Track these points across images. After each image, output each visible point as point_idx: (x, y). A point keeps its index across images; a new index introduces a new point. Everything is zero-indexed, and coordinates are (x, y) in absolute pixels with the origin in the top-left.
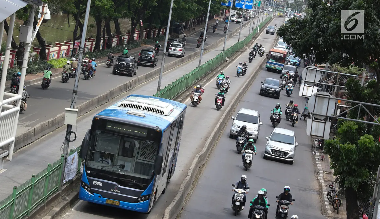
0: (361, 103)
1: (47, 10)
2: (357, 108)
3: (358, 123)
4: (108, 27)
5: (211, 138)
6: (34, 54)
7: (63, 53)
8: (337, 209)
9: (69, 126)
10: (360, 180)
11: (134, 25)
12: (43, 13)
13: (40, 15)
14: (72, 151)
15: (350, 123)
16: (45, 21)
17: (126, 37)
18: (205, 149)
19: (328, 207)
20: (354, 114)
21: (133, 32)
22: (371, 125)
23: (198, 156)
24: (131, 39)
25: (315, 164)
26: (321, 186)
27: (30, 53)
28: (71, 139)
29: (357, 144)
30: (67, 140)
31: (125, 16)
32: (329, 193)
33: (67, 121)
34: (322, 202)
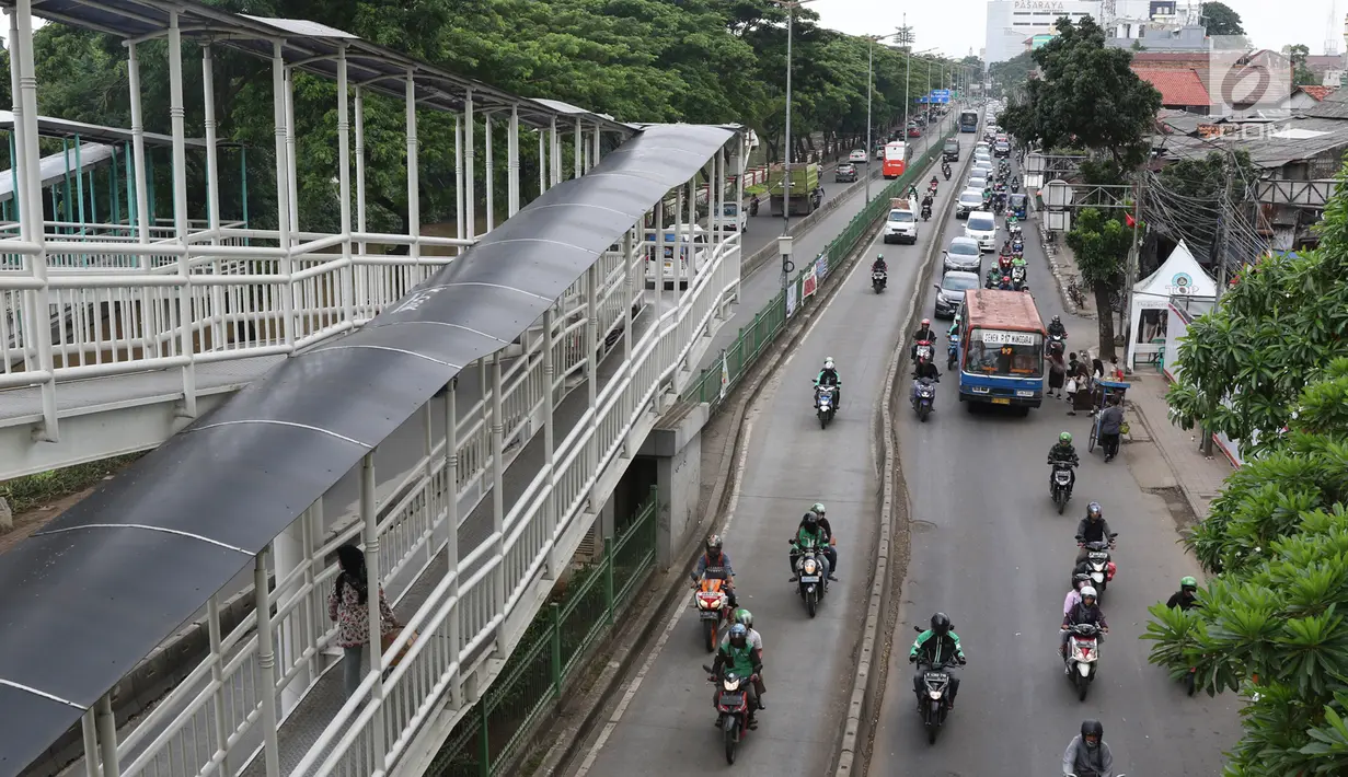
0: (1100, 187)
1: (754, 136)
2: (1097, 192)
3: (1099, 209)
4: (800, 143)
5: (932, 246)
6: (729, 184)
7: (759, 179)
8: (1082, 304)
9: (785, 256)
10: (1108, 270)
11: (826, 137)
12: (750, 140)
13: (747, 143)
14: (792, 282)
15: (1091, 210)
16: (753, 148)
17: (821, 151)
18: (928, 260)
19: (1070, 302)
20: (1093, 199)
21: (827, 145)
22: (1114, 209)
23: (922, 268)
24: (826, 153)
25: (1048, 259)
26: (1058, 282)
27: (725, 183)
28: (789, 269)
29: (1102, 232)
30: (786, 271)
31: (816, 129)
32: (1070, 289)
33: (782, 252)
34: (1063, 299)
